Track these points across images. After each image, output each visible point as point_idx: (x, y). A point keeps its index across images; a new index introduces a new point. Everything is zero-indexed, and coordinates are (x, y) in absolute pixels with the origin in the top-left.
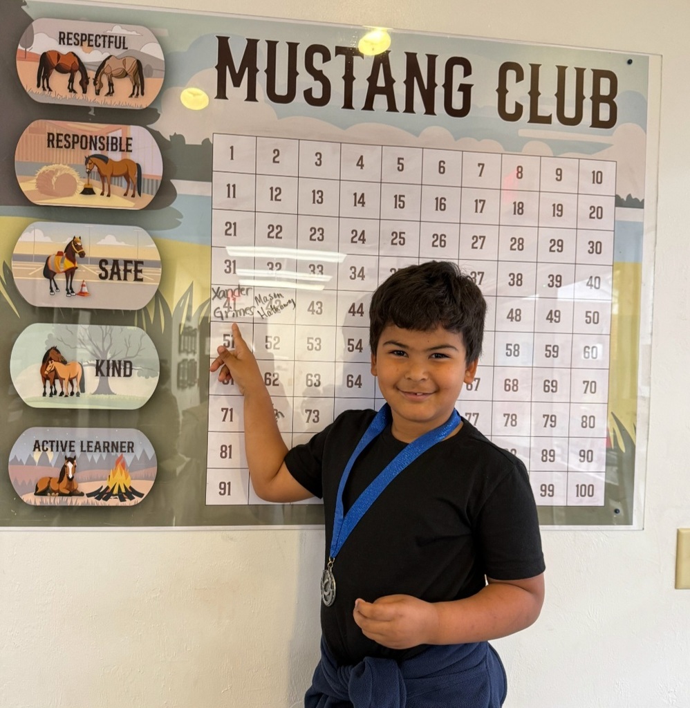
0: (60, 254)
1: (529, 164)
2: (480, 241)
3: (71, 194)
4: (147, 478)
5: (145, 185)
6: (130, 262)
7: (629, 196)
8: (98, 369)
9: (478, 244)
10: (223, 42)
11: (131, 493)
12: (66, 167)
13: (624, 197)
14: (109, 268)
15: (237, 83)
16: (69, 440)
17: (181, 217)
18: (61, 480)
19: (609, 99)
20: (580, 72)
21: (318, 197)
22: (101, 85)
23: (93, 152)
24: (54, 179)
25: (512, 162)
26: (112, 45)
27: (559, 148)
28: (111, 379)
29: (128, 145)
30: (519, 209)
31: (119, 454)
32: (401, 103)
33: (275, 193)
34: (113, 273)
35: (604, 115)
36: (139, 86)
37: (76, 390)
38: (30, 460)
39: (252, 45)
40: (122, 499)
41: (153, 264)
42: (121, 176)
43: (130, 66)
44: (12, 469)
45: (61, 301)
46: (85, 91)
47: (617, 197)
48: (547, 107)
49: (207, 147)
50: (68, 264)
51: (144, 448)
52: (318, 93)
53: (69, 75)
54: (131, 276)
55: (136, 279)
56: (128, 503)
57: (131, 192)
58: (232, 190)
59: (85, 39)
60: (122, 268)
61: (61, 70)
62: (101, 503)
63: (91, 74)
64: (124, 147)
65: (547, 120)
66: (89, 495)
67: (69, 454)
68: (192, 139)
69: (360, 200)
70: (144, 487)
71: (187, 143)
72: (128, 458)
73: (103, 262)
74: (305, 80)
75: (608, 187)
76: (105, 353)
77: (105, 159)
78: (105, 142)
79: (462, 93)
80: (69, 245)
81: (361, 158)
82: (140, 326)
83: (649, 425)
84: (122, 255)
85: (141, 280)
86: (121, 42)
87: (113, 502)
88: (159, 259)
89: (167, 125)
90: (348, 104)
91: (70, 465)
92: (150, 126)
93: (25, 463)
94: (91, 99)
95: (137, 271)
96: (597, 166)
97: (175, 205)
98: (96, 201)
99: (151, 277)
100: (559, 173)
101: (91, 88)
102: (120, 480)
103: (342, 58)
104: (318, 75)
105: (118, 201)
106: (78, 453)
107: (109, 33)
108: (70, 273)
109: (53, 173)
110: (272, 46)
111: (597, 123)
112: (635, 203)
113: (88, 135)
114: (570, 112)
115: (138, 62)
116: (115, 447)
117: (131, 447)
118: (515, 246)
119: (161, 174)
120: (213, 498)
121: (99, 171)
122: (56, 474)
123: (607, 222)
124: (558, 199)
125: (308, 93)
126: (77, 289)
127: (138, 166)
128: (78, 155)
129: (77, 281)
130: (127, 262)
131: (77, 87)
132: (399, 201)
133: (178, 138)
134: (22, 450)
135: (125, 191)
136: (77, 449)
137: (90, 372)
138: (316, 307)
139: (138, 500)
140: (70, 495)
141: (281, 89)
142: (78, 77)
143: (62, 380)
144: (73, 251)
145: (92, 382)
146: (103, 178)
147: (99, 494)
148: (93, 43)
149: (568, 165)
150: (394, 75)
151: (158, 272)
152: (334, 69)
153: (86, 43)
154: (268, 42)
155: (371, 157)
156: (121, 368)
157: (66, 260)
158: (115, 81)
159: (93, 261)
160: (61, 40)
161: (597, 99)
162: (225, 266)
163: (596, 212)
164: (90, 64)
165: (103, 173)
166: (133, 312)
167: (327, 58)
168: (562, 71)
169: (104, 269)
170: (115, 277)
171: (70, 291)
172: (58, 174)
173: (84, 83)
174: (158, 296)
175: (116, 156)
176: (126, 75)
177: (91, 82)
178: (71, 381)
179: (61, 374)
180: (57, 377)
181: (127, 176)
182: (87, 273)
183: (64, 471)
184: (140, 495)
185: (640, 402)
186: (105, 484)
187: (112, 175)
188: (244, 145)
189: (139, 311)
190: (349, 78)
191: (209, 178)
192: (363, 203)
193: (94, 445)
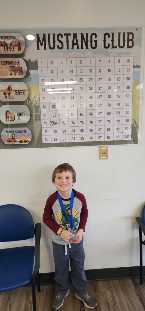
0: (6, 89)
1: (112, 59)
2: (100, 79)
3: (7, 75)
4: (30, 138)
5: (23, 72)
6: (22, 90)
7: (137, 65)
8: (17, 115)
9: (100, 80)
10: (38, 35)
11: (27, 141)
12: (6, 69)
13: (135, 65)
14: (17, 92)
15: (42, 45)
16: (13, 130)
17: (32, 79)
18: (12, 139)
19: (132, 40)
20: (124, 34)
21: (62, 71)
22: (11, 49)
23: (11, 65)
24: (3, 72)
25: (107, 59)
26: (13, 38)
27: (119, 54)
28: (20, 117)
29: (19, 63)
30: (109, 70)
31: (24, 133)
32: (80, 47)
33: (52, 72)
34: (18, 93)
35: (130, 44)
36: (20, 48)
37: (13, 119)
38: (5, 135)
39: (44, 35)
40: (25, 143)
41: (26, 90)
42: (17, 70)
43: (17, 43)
44: (2, 137)
45: (8, 100)
46: (8, 51)
47: (134, 65)
48: (116, 44)
49: (36, 62)
50: (9, 92)
51: (29, 131)
52: (60, 46)
53: (4, 47)
54: (22, 93)
55: (23, 94)
56: (26, 143)
57: (20, 74)
58: (42, 72)
59: (6, 38)
60: (20, 92)
61: (2, 45)
62: (21, 143)
63: (9, 46)
64: (18, 63)
65: (116, 47)
66: (18, 142)
67: (13, 134)
68: (33, 60)
69: (72, 71)
70: (30, 140)
71: (32, 61)
72: (26, 134)
73: (16, 91)
74: (57, 43)
75: (131, 63)
76: (18, 111)
77: (14, 67)
78: (13, 62)
79: (95, 43)
80: (8, 87)
81: (72, 61)
82: (25, 105)
83: (142, 120)
84: (20, 89)
85: (24, 94)
86: (14, 37)
87: (24, 143)
88: (28, 89)
89: (27, 57)
90: (68, 48)
91: (14, 136)
92: (23, 58)
93: (4, 135)
94: (9, 52)
95: (23, 92)
96: (129, 58)
97: (30, 76)
98: (13, 77)
99: (26, 93)
100: (119, 61)
101: (9, 49)
102: (24, 138)
103: (66, 36)
104: (60, 41)
105: (18, 76)
106: (15, 133)
107: (11, 35)
108: (9, 94)
109: (3, 71)
110: (49, 35)
111: (128, 47)
112: (139, 67)
113: (10, 61)
114: (122, 45)
115: (19, 42)
116: (23, 131)
117: (26, 131)
118: (109, 80)
119: (27, 69)
120: (44, 142)
121: (13, 70)
122: (11, 137)
123: (131, 72)
124: (119, 67)
125: (58, 46)
126: (11, 97)
127: (21, 68)
128: (8, 66)
129: (11, 95)
130: (21, 90)
131: (6, 50)
132: (81, 71)
133: (30, 60)
134: (3, 133)
135: (19, 74)
136: (15, 132)
137: (16, 115)
138: (63, 98)
139: (28, 143)
140: (14, 142)
141: (52, 46)
142: (6, 47)
143: (10, 118)
144: (9, 89)
145: (16, 117)
146: (14, 71)
147: (20, 142)
148: (8, 38)
149: (121, 59)
150: (78, 40)
151: (28, 92)
152: (64, 39)
153: (7, 39)
154: (48, 34)
155: (74, 61)
156: (22, 114)
157: (8, 91)
158: (14, 47)
159: (14, 91)
160: (1, 38)
161: (129, 40)
162: (42, 90)
163: (128, 70)
164: (8, 44)
165: (14, 70)
166: (23, 102)
167: (62, 37)
168: (119, 34)
169: (16, 92)
170: (19, 94)
171: (10, 98)
172: (4, 71)
173: (7, 48)
174: (28, 98)
175: (16, 66)
176: (16, 45)
177: (9, 48)
178: (12, 118)
179: (10, 116)
180: (9, 117)
181: (19, 71)
182: (13, 93)
183: (12, 137)
184: (29, 142)
185: (140, 115)
186: (21, 139)
187: (16, 70)
188: (44, 61)
189: (25, 101)
190: (67, 41)
191: (37, 69)
192: (73, 72)
193: (18, 131)
